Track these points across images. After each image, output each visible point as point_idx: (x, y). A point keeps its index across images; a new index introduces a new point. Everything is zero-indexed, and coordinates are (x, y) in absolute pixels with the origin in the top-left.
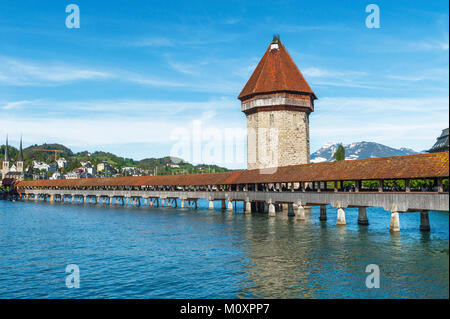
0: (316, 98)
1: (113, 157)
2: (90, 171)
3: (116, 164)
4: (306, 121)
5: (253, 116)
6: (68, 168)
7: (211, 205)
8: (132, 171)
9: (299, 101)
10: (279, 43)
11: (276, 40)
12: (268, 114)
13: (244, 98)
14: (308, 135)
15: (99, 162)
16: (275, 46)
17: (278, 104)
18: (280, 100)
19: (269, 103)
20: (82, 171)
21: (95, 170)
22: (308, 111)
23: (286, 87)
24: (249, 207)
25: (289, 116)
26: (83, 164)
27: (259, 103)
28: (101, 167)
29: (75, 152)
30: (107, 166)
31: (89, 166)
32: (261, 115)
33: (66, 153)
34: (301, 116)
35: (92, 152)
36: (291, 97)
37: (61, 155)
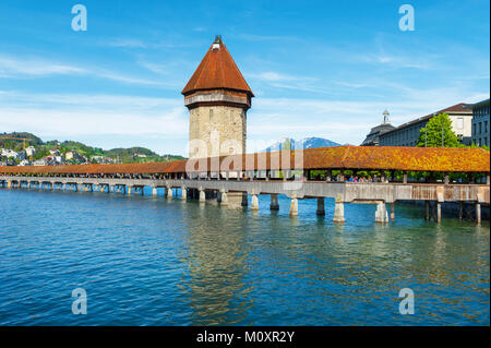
0: (253, 96)
1: (83, 147)
2: (59, 159)
3: (85, 152)
4: (244, 116)
5: (194, 111)
6: (36, 156)
7: (155, 191)
8: (101, 160)
9: (236, 98)
10: (220, 43)
11: (218, 40)
12: (208, 109)
13: (186, 93)
14: (244, 130)
15: (68, 151)
16: (217, 46)
17: (217, 99)
18: (219, 97)
19: (209, 98)
20: (50, 159)
21: (63, 158)
22: (246, 108)
23: (224, 85)
24: (184, 193)
25: (228, 111)
26: (52, 152)
27: (200, 98)
28: (69, 156)
29: (44, 141)
30: (76, 155)
31: (58, 154)
32: (201, 109)
33: (36, 142)
34: (238, 111)
35: (63, 141)
36: (229, 94)
37: (30, 144)
